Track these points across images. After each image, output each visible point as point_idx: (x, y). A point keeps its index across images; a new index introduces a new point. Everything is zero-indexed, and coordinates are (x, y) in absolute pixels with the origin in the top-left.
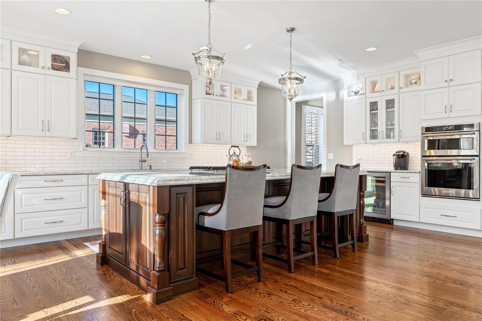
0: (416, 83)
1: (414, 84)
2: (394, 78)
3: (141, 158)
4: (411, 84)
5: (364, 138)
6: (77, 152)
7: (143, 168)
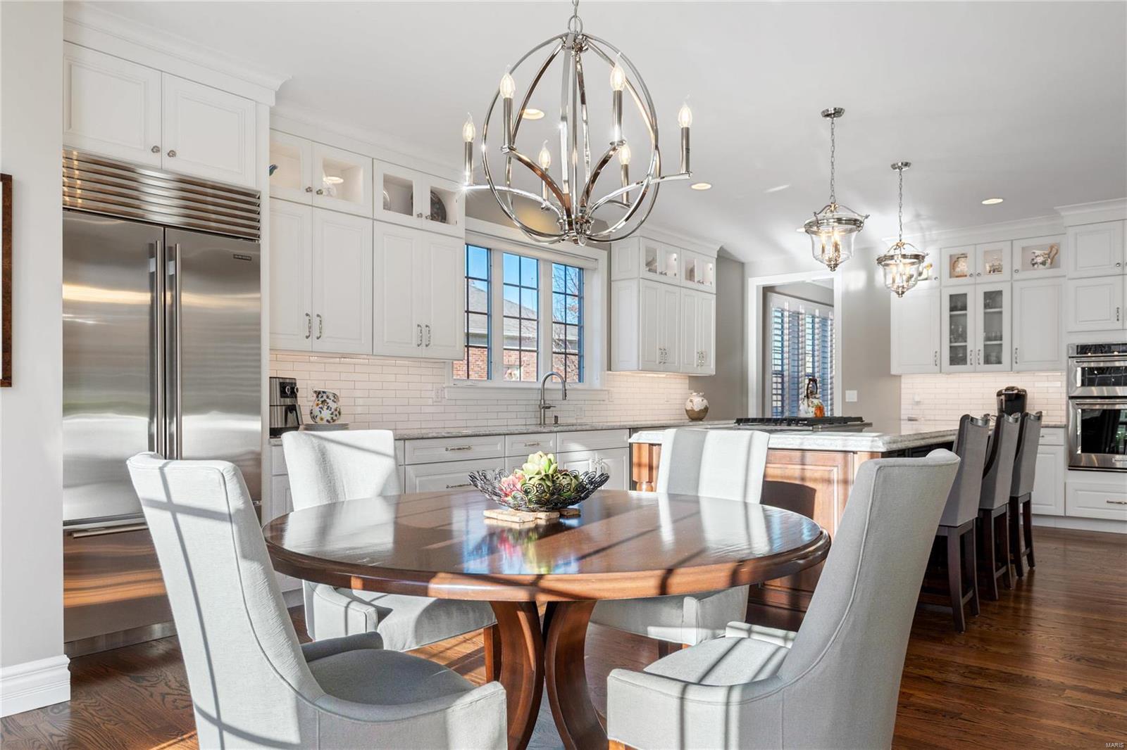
0: (1044, 263)
1: (1041, 266)
2: (1001, 251)
3: (542, 401)
4: (1033, 265)
5: (938, 362)
6: (446, 390)
7: (546, 422)
